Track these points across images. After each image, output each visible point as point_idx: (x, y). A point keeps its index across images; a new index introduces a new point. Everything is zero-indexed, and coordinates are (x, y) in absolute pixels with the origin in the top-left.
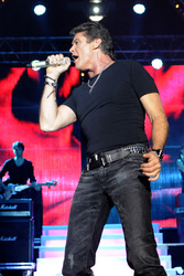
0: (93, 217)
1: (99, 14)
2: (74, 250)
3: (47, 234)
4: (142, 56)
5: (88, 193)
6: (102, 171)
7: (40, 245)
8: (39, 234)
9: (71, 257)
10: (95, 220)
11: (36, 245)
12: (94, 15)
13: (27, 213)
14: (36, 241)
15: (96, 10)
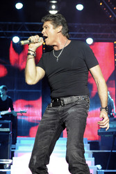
0: (51, 135)
1: (55, 10)
2: (37, 154)
3: (20, 142)
4: (79, 36)
5: (50, 120)
6: (60, 108)
7: (15, 149)
8: (14, 142)
9: (35, 158)
10: (52, 137)
11: (12, 149)
12: (52, 10)
13: (8, 130)
14: (13, 146)
15: (54, 7)
